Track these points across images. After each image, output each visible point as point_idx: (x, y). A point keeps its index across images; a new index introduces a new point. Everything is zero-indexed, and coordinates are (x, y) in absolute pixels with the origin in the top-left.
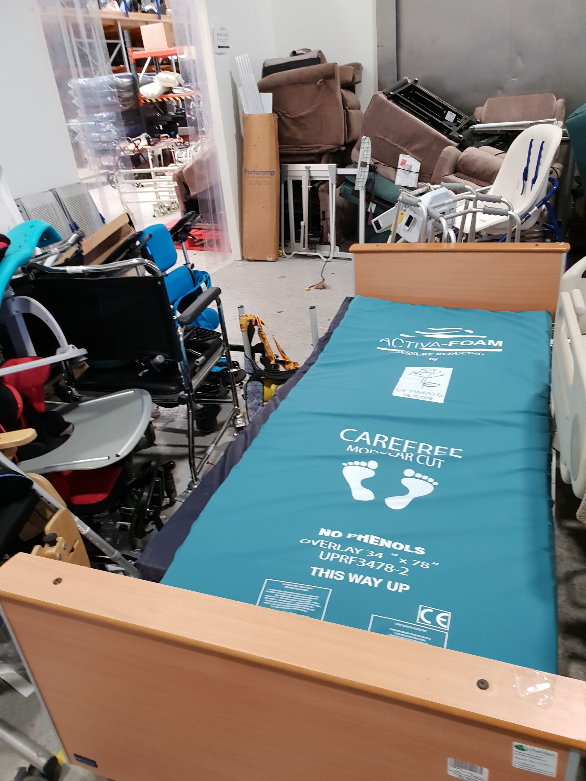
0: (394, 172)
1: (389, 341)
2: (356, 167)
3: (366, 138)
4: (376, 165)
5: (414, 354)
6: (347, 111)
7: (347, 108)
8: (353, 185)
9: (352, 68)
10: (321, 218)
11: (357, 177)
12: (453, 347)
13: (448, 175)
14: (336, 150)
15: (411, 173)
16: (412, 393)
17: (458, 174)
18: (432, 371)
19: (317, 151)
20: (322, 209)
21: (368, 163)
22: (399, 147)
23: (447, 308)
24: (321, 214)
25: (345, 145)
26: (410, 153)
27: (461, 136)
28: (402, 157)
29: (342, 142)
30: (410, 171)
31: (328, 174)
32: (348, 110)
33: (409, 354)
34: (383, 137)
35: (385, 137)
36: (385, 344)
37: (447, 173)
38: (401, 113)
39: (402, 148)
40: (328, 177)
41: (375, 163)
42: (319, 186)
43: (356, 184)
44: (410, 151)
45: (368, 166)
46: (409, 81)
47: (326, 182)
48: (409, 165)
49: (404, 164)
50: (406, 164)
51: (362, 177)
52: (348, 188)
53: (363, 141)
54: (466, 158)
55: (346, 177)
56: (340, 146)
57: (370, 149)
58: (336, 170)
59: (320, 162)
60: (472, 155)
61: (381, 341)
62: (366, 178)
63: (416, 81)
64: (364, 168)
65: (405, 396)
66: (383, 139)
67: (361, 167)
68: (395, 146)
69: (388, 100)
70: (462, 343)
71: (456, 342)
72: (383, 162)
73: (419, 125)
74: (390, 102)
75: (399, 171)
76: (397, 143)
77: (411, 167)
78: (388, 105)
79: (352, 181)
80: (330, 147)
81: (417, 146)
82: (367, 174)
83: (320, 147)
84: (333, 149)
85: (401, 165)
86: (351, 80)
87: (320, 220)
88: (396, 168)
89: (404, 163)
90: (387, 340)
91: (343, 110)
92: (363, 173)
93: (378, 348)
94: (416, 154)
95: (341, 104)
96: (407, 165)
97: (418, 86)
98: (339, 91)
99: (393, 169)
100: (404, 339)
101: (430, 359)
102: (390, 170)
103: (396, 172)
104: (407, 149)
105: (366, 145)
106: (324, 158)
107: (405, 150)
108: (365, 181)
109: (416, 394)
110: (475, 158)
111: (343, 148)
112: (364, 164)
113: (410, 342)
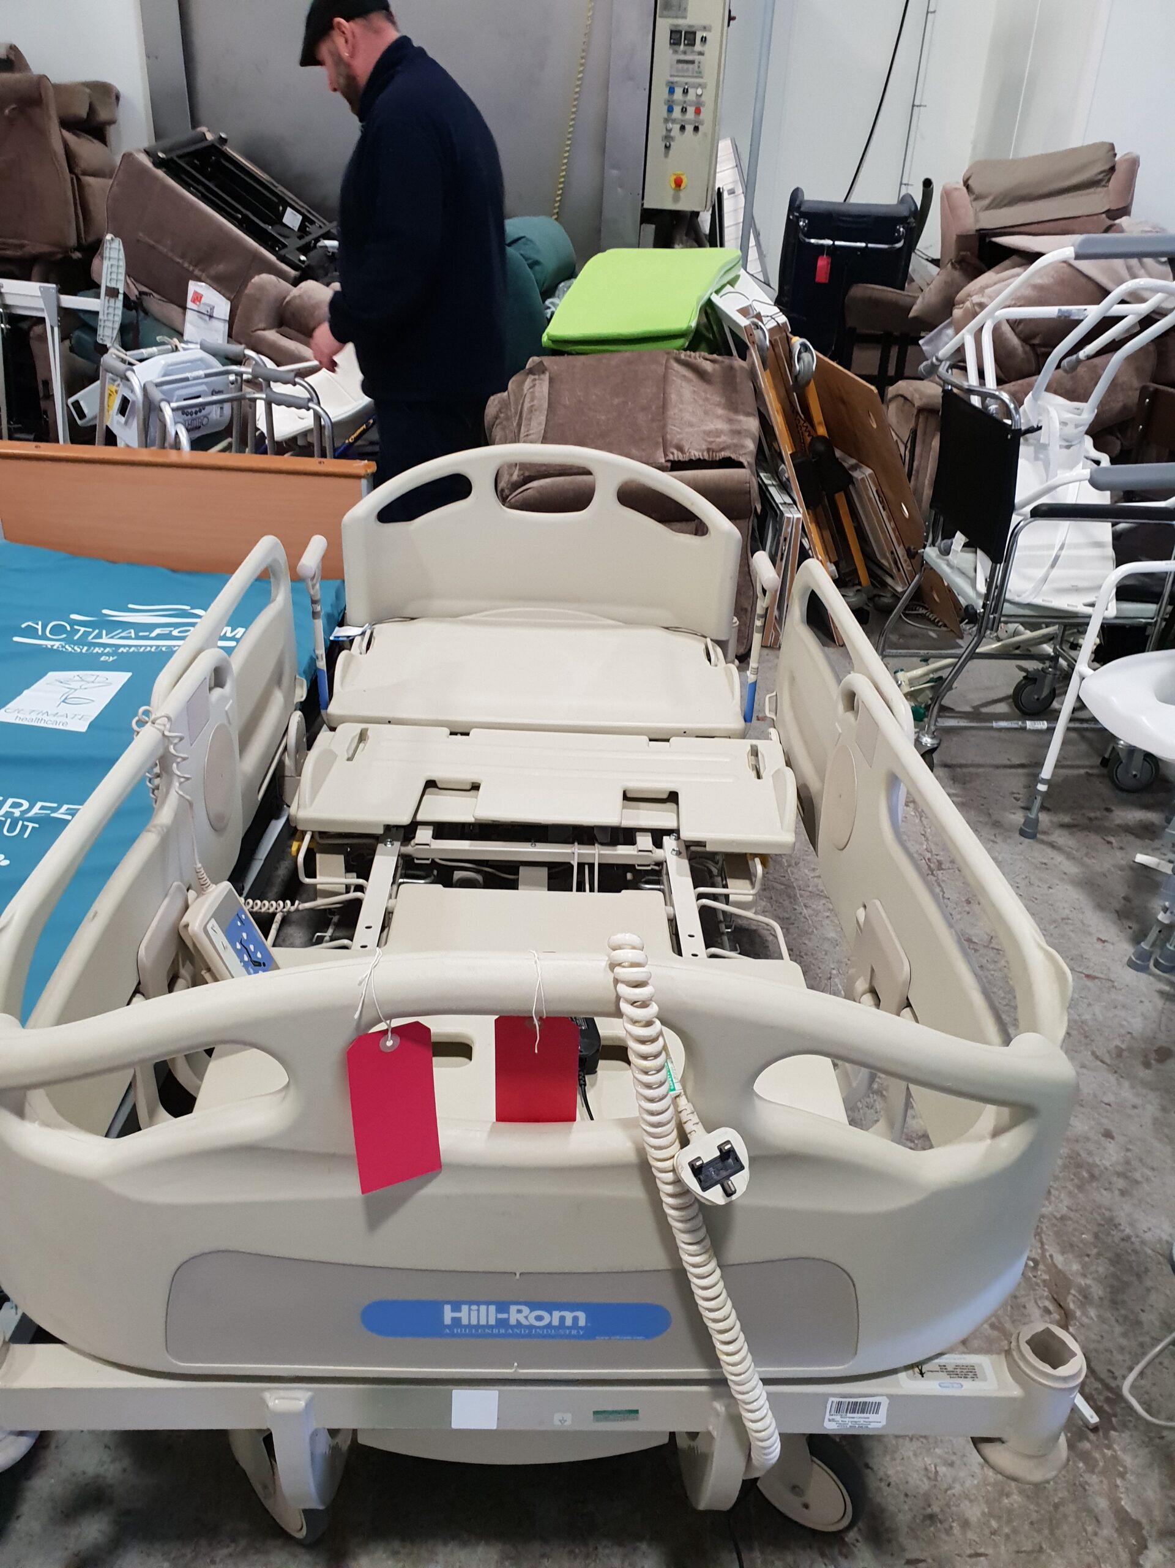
0: (181, 315)
1: (39, 627)
2: (98, 296)
3: (112, 239)
4: (144, 297)
5: (79, 650)
6: (78, 179)
7: (78, 171)
8: (94, 331)
9: (88, 90)
10: (41, 395)
11: (101, 316)
12: (159, 637)
13: (264, 329)
14: (60, 256)
15: (214, 321)
16: (34, 716)
17: (284, 329)
18: (92, 679)
19: (19, 253)
20: (41, 376)
21: (121, 291)
22: (186, 265)
23: (174, 571)
24: (41, 387)
25: (79, 248)
26: (208, 280)
27: (303, 258)
28: (193, 287)
29: (73, 241)
30: (211, 317)
31: (40, 304)
32: (82, 178)
33: (70, 649)
34: (152, 243)
35: (157, 242)
36: (31, 632)
37: (262, 325)
38: (183, 198)
39: (191, 268)
40: (42, 310)
41: (141, 293)
42: (30, 328)
43: (100, 331)
44: (208, 277)
45: (121, 297)
46: (210, 137)
47: (42, 320)
48: (208, 305)
49: (200, 301)
50: (203, 300)
51: (111, 317)
52: (86, 337)
53: (107, 245)
54: (298, 301)
55: (81, 315)
56: (66, 250)
57: (122, 263)
58: (58, 300)
59: (28, 278)
60: (310, 297)
61: (23, 626)
62: (118, 319)
63: (223, 141)
64: (112, 300)
65: (18, 722)
66: (153, 247)
67: (107, 298)
68: (178, 263)
69: (154, 169)
70: (175, 633)
71: (166, 630)
72: (159, 294)
73: (220, 228)
74: (160, 173)
75: (189, 313)
76: (182, 257)
77: (212, 308)
78: (156, 178)
79: (91, 323)
80: (45, 249)
81: (220, 268)
82: (119, 312)
83: (22, 246)
84: (52, 254)
85: (193, 301)
86: (85, 115)
87: (39, 399)
88: (184, 308)
89: (198, 298)
90: (37, 624)
91: (67, 175)
92: (111, 310)
93: (16, 639)
94: (221, 283)
95: (65, 164)
96: (205, 304)
97: (229, 149)
98: (57, 136)
99: (180, 310)
100: (73, 623)
101: (102, 659)
102: (173, 310)
103: (184, 314)
104: (203, 271)
105: (114, 254)
106: (36, 271)
107: (197, 272)
108: (117, 326)
109: (40, 716)
110: (313, 302)
111: (77, 255)
112: (112, 293)
113: (83, 629)
